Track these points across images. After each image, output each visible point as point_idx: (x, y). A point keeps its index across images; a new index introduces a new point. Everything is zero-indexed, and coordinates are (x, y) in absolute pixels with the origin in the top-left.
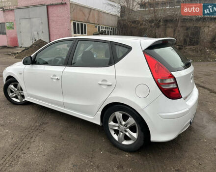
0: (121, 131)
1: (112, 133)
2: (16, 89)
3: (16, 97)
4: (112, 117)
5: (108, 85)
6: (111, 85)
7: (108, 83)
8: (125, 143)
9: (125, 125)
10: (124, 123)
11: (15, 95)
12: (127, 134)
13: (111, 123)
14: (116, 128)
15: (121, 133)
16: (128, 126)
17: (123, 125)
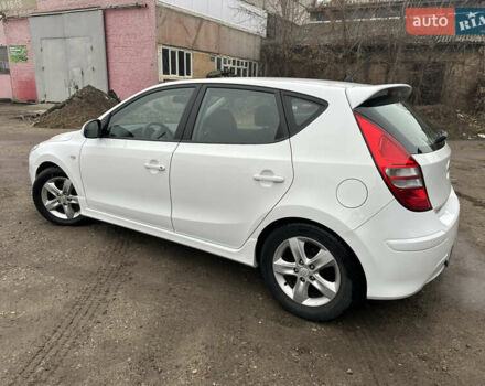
0: (301, 279)
1: (281, 282)
2: (61, 192)
3: (60, 209)
4: (280, 249)
5: (276, 182)
6: (282, 182)
7: (275, 177)
8: (309, 302)
9: (310, 266)
10: (307, 261)
11: (57, 204)
12: (315, 284)
13: (280, 262)
14: (291, 272)
15: (302, 283)
16: (319, 267)
17: (306, 266)
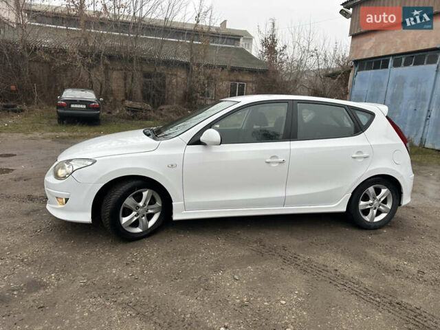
0: (375, 208)
2: (140, 205)
5: (365, 158)
7: (365, 155)
8: (377, 219)
17: (377, 201)
